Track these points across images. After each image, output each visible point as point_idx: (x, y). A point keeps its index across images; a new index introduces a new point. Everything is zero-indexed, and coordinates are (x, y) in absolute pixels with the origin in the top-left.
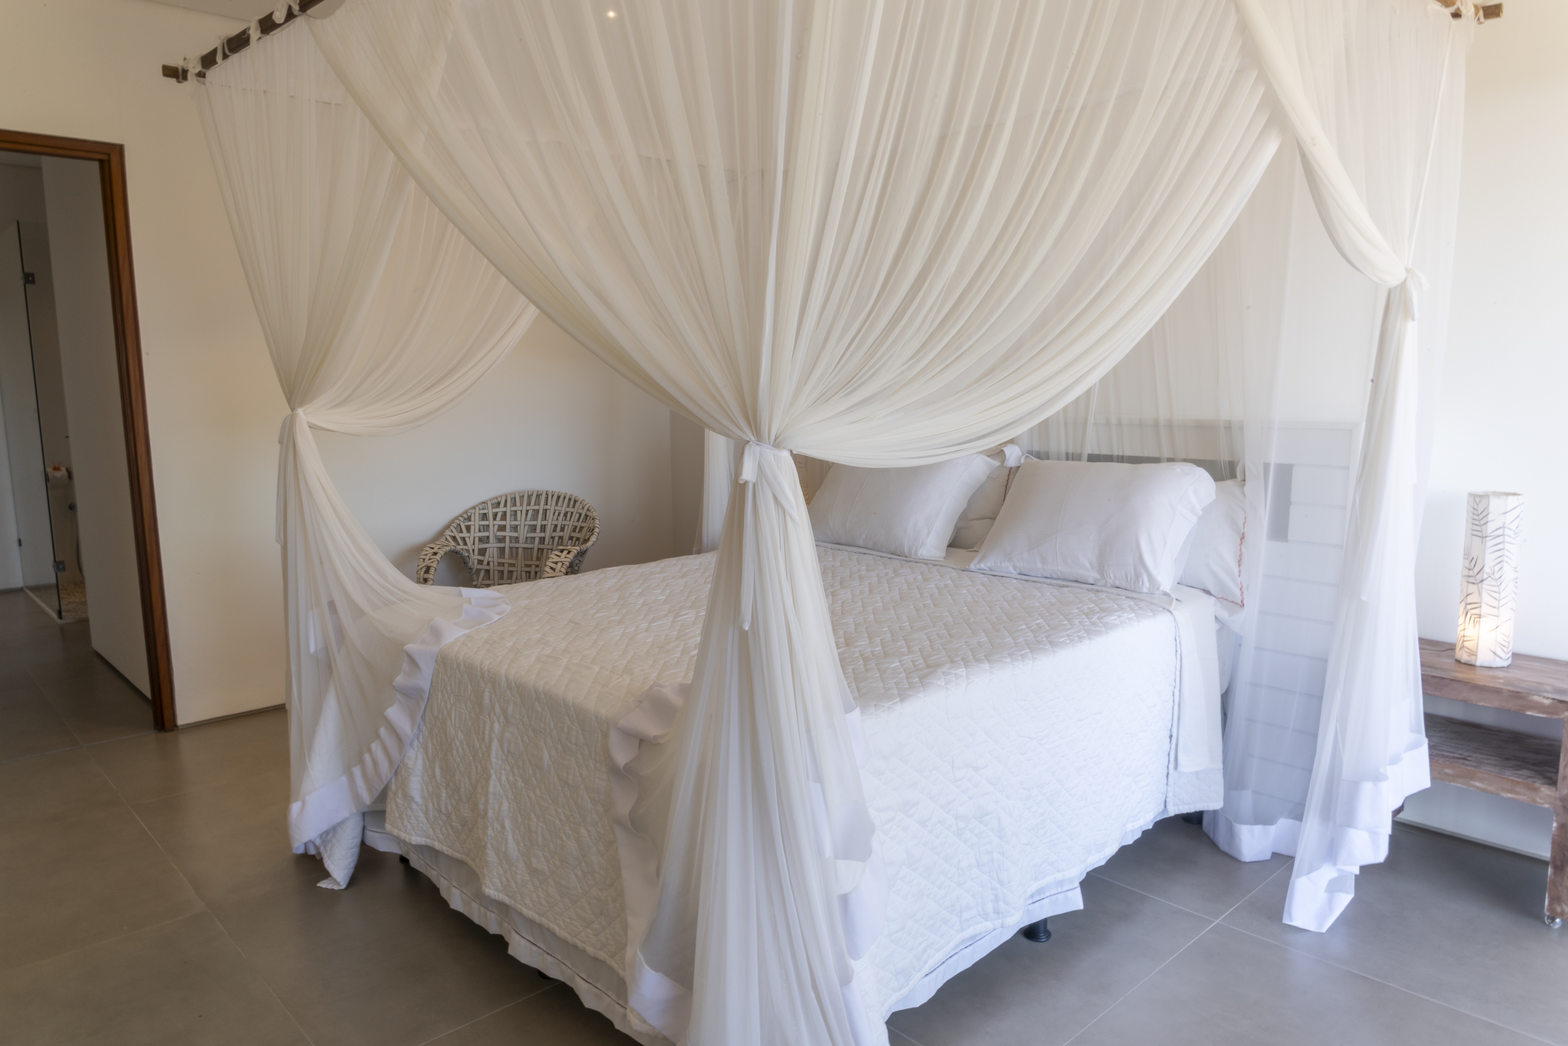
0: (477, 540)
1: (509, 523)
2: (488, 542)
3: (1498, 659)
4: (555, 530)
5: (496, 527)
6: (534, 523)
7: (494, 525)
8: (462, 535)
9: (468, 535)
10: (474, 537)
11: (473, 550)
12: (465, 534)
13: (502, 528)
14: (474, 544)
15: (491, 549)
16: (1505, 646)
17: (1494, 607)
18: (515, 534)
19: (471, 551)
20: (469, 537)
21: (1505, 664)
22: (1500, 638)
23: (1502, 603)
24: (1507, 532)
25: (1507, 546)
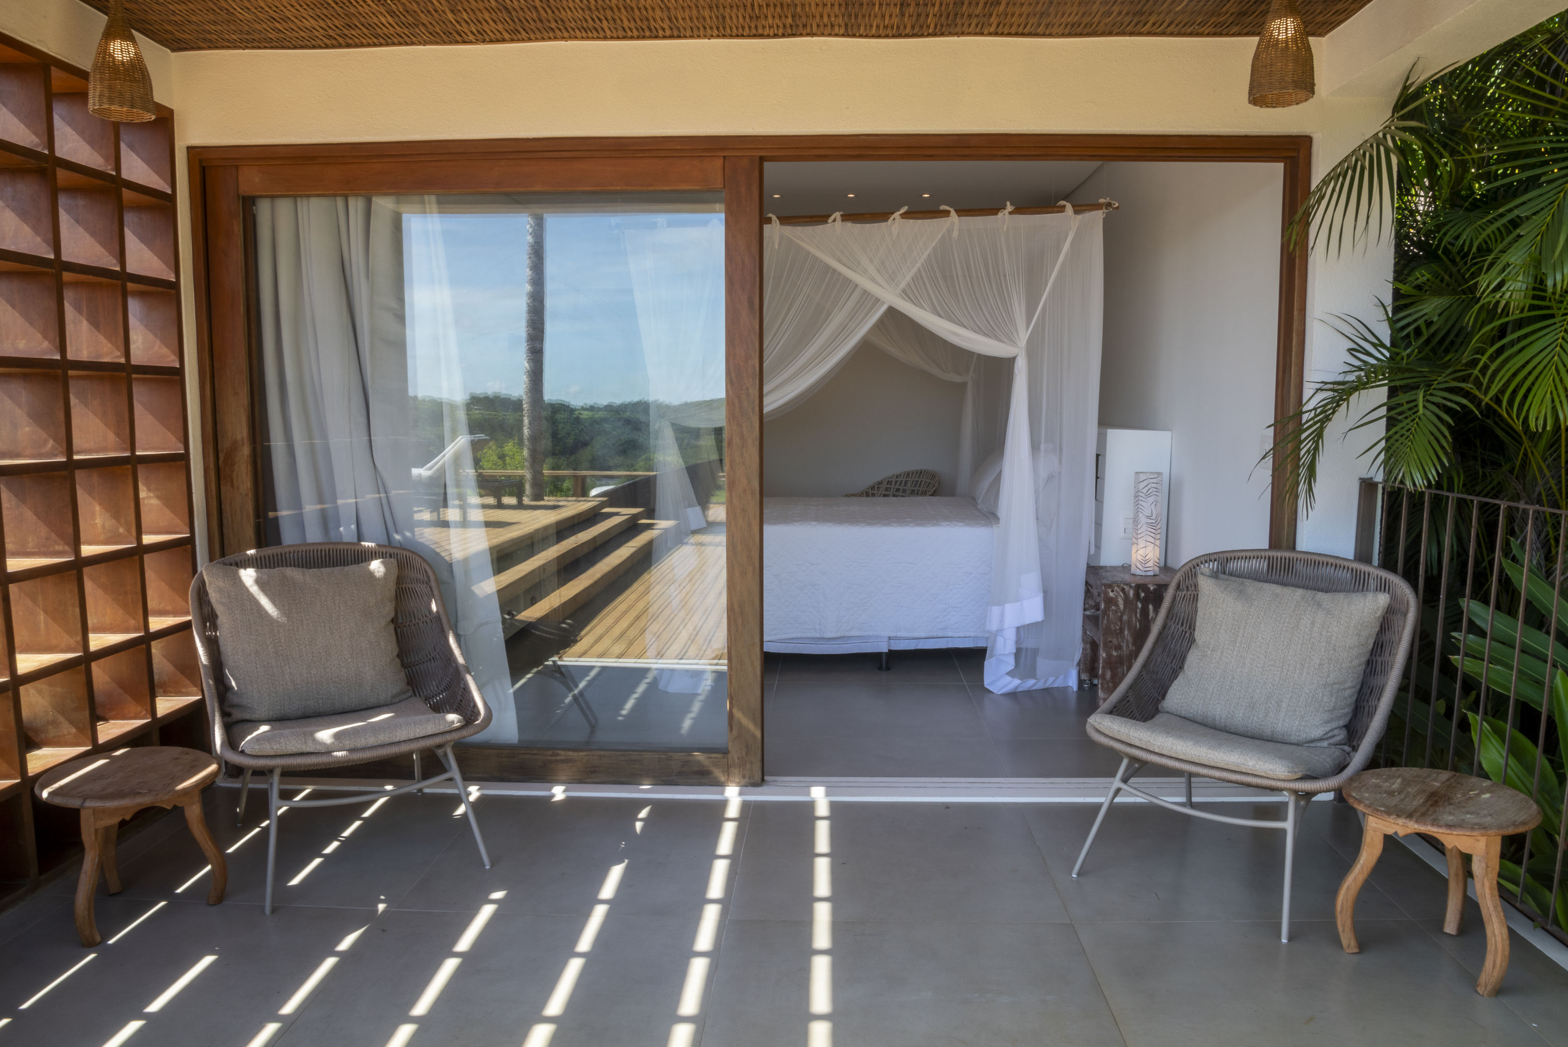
3: (1139, 569)
4: (922, 493)
6: (914, 488)
7: (894, 488)
13: (898, 490)
16: (1144, 563)
17: (1136, 541)
21: (1144, 574)
22: (1139, 558)
23: (1139, 536)
24: (1141, 494)
25: (1141, 502)
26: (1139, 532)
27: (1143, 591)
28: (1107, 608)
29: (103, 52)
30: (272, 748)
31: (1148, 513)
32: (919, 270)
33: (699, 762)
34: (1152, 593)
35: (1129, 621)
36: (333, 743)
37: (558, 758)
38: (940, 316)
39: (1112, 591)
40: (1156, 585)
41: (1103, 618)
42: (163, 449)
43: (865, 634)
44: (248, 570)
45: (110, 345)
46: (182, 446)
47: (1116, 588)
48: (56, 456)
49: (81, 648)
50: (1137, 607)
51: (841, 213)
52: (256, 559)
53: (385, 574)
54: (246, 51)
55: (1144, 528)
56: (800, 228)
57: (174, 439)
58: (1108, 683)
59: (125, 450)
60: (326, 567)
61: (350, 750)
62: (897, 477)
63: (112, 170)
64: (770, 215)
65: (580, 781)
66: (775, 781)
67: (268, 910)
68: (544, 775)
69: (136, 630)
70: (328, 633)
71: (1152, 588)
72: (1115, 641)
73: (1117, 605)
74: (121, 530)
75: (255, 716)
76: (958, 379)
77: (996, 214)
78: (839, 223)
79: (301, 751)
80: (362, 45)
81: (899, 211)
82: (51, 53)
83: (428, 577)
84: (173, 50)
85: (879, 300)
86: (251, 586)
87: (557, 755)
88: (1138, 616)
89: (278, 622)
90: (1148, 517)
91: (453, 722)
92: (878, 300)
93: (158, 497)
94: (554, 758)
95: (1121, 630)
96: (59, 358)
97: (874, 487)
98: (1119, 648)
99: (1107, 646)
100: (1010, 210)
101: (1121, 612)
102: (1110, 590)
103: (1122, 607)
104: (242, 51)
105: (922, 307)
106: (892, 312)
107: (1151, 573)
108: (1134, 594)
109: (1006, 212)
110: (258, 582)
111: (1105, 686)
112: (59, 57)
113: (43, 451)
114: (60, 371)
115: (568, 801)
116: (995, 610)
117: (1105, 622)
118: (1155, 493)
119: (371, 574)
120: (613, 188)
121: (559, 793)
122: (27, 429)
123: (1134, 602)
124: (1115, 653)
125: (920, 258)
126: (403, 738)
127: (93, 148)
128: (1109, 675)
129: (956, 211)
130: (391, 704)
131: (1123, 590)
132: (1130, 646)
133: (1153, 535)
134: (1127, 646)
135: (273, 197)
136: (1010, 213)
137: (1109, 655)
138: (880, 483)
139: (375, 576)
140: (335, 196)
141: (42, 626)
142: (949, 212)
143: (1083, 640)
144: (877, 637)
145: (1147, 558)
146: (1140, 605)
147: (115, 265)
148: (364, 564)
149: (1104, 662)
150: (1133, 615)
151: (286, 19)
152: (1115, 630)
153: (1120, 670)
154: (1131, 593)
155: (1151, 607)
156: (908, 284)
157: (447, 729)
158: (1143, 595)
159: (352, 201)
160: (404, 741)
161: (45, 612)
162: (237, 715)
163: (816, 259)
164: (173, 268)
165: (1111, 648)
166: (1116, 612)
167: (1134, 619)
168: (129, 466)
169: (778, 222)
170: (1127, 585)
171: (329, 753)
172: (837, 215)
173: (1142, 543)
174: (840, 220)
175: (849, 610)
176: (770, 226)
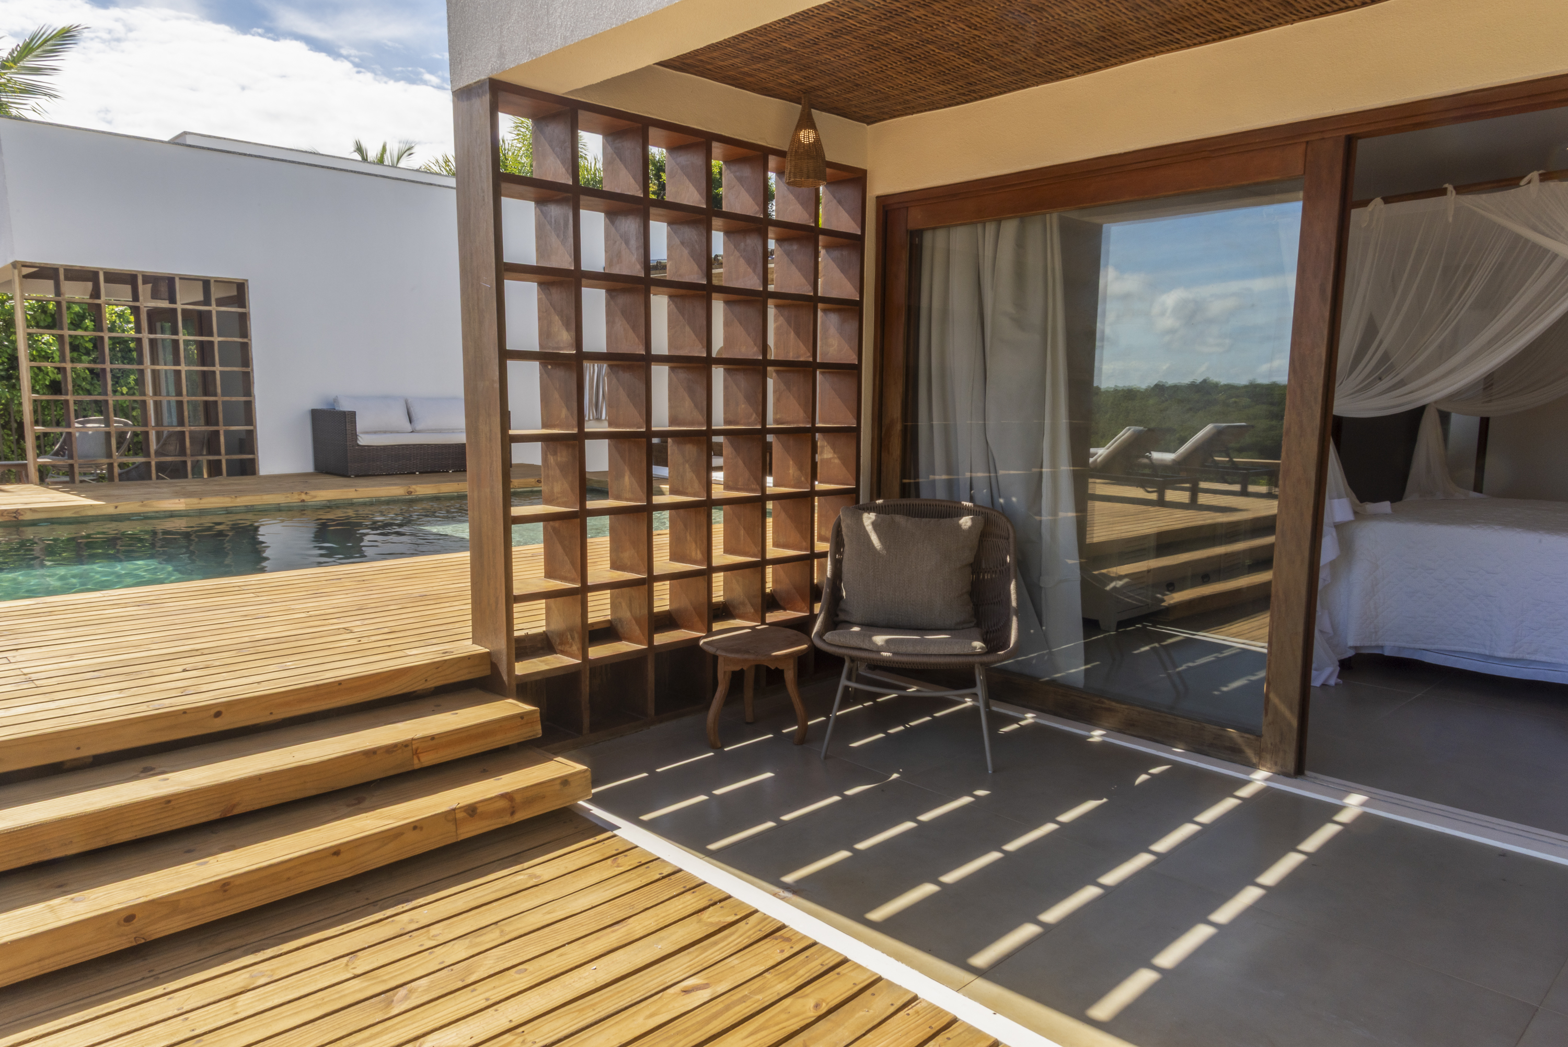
29: (795, 139)
30: (840, 640)
33: (1231, 739)
36: (882, 645)
37: (1103, 706)
42: (845, 423)
44: (871, 514)
45: (805, 348)
46: (855, 421)
48: (756, 425)
49: (760, 556)
51: (1539, 172)
52: (882, 507)
53: (970, 528)
54: (914, 115)
56: (1484, 196)
57: (851, 416)
59: (808, 423)
60: (926, 517)
61: (894, 653)
63: (812, 222)
64: (1446, 185)
65: (1120, 731)
66: (1315, 778)
67: (823, 755)
68: (1091, 718)
69: (806, 550)
70: (913, 567)
74: (803, 479)
75: (853, 620)
78: (1535, 184)
79: (860, 646)
80: (991, 95)
82: (768, 146)
83: (1009, 534)
84: (868, 124)
86: (868, 526)
87: (1103, 703)
89: (879, 553)
91: (975, 648)
93: (839, 458)
94: (1100, 705)
96: (761, 358)
104: (911, 116)
110: (874, 524)
112: (775, 147)
113: (750, 421)
114: (761, 367)
115: (1103, 744)
119: (959, 526)
120: (1193, 189)
121: (1097, 735)
122: (743, 406)
126: (935, 652)
127: (803, 208)
130: (955, 629)
135: (934, 229)
139: (961, 528)
140: (976, 223)
141: (742, 538)
147: (810, 292)
148: (955, 519)
151: (922, 89)
157: (970, 652)
159: (987, 224)
160: (935, 655)
161: (744, 528)
162: (842, 617)
164: (858, 290)
168: (810, 434)
169: (1454, 192)
171: (878, 652)
172: (1535, 175)
174: (1538, 181)
175: (1533, 629)
176: (1445, 197)
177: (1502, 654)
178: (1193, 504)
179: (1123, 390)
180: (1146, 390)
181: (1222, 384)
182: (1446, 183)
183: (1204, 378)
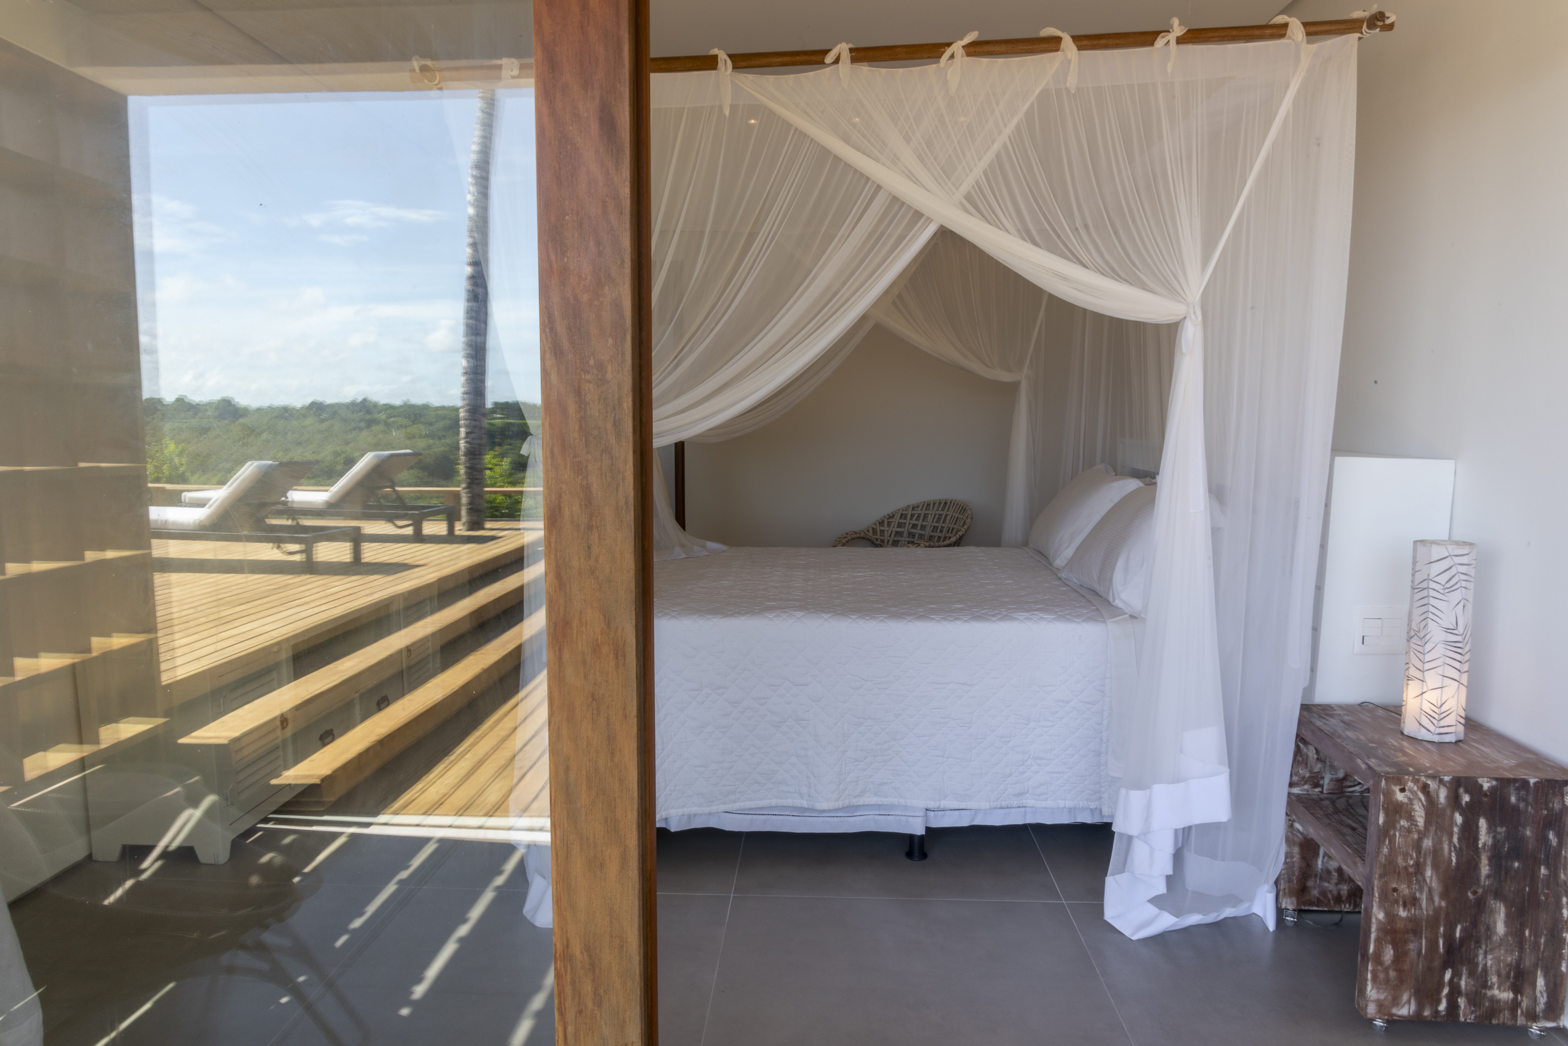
0: (893, 533)
1: (920, 523)
2: (902, 536)
3: (1423, 730)
4: (948, 531)
5: (911, 525)
6: (937, 525)
7: (910, 524)
8: (882, 528)
9: (887, 529)
10: (892, 531)
11: (888, 541)
12: (885, 528)
13: (915, 526)
14: (890, 536)
15: (903, 542)
16: (1434, 718)
17: (1420, 670)
18: (923, 532)
19: (886, 541)
20: (888, 531)
21: (1436, 739)
22: (1427, 707)
23: (1427, 666)
24: (1432, 585)
25: (1432, 601)
26: (1428, 657)
27: (1466, 791)
28: (1390, 824)
31: (1449, 622)
32: (998, 156)
34: (1485, 795)
35: (1436, 852)
38: (1035, 243)
39: (1403, 790)
40: (1496, 779)
41: (1381, 842)
43: (886, 801)
47: (1410, 784)
50: (1452, 821)
51: (851, 46)
55: (1440, 650)
56: (770, 78)
58: (1386, 970)
62: (913, 509)
64: (715, 51)
71: (1486, 786)
72: (1404, 889)
73: (1410, 818)
76: (1005, 377)
77: (1151, 43)
78: (846, 63)
81: (962, 39)
85: (922, 215)
88: (1455, 840)
90: (1448, 630)
92: (918, 215)
95: (1419, 868)
97: (883, 521)
98: (1412, 902)
99: (1388, 897)
100: (1180, 34)
101: (1419, 832)
102: (1396, 789)
103: (1421, 821)
105: (1000, 226)
106: (945, 235)
107: (1451, 738)
108: (1447, 797)
109: (1172, 37)
111: (1381, 976)
116: (1136, 797)
117: (1385, 850)
118: (1464, 584)
123: (1448, 812)
124: (1403, 913)
125: (1000, 133)
128: (1389, 954)
129: (1075, 38)
131: (1425, 788)
132: (1437, 899)
133: (1457, 665)
134: (1430, 898)
136: (1180, 41)
137: (1391, 916)
138: (892, 516)
142: (1057, 40)
143: (1288, 841)
144: (906, 807)
145: (1444, 708)
146: (1459, 819)
149: (1378, 930)
150: (1445, 838)
152: (1406, 868)
153: (1412, 946)
154: (1443, 795)
155: (1483, 823)
156: (977, 183)
158: (1466, 798)
163: (802, 135)
165: (1397, 902)
166: (1409, 831)
167: (1446, 847)
169: (729, 63)
170: (1433, 777)
172: (843, 51)
173: (1433, 679)
174: (849, 61)
175: (857, 761)
176: (713, 72)
177: (825, 805)
178: (357, 566)
179: (278, 407)
180: (302, 408)
181: (381, 403)
182: (714, 48)
183: (364, 397)
